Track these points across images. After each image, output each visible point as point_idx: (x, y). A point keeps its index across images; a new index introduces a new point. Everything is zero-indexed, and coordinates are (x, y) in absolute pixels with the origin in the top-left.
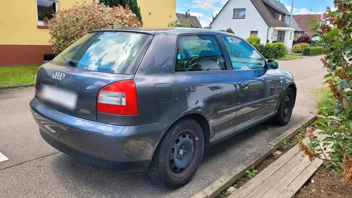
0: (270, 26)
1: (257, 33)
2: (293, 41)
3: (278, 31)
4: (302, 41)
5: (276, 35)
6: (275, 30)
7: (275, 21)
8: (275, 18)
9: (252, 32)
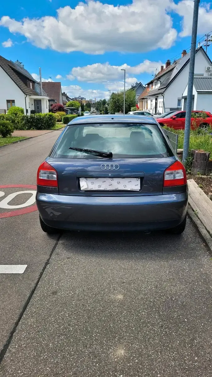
0: (26, 95)
1: (14, 102)
2: (49, 110)
3: (34, 100)
4: (57, 110)
5: (32, 104)
6: (31, 99)
7: (28, 88)
8: (27, 86)
9: (8, 101)
